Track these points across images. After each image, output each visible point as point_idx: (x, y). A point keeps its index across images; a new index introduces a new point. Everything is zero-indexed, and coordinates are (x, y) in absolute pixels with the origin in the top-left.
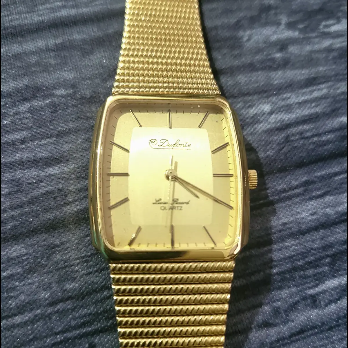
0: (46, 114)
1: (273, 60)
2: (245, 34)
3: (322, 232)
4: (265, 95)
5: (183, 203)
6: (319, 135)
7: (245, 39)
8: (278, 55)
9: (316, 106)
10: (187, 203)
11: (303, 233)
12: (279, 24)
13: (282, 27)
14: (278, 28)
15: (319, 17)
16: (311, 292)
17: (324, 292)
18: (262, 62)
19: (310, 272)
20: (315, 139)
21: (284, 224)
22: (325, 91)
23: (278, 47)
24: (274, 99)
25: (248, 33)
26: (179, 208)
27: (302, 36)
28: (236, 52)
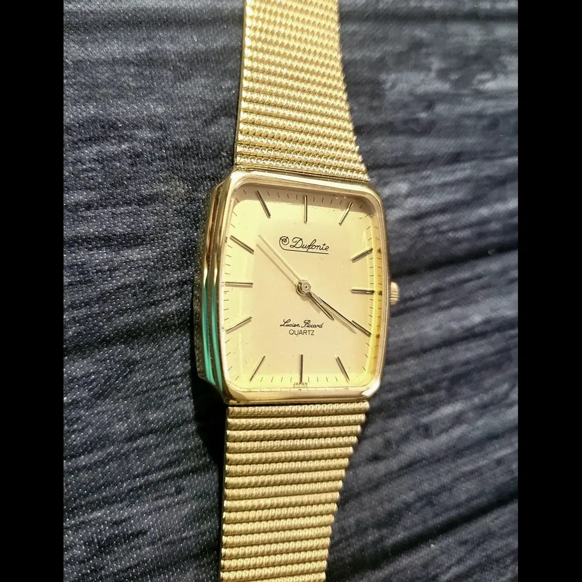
0: (123, 165)
1: (417, 121)
2: (389, 78)
3: (443, 351)
4: (403, 169)
5: (315, 326)
6: (455, 230)
7: (388, 85)
8: (423, 115)
9: (456, 192)
10: (321, 326)
11: (425, 351)
12: (429, 69)
13: (433, 75)
14: (427, 75)
15: (475, 67)
16: (425, 420)
17: (437, 420)
18: (406, 122)
19: (427, 397)
20: (451, 234)
21: (406, 340)
22: (468, 172)
23: (426, 104)
24: (412, 176)
25: (393, 76)
26: (311, 332)
27: (452, 91)
28: (375, 103)
